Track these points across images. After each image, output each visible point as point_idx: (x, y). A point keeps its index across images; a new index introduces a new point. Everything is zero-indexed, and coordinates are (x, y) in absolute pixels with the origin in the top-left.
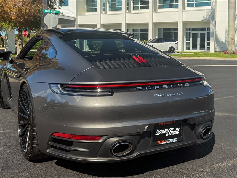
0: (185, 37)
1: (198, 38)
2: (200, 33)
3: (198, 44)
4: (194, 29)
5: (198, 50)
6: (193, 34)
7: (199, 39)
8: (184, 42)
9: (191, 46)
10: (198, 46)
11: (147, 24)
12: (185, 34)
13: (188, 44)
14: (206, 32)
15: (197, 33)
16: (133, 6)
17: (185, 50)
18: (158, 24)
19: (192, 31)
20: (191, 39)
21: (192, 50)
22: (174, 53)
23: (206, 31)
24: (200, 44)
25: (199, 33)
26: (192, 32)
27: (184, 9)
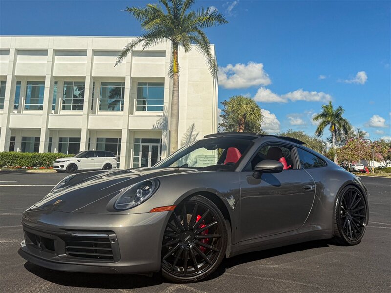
0: (132, 150)
2: (152, 146)
3: (148, 160)
4: (144, 141)
6: (143, 146)
7: (150, 154)
8: (130, 157)
9: (140, 163)
10: (149, 163)
11: (79, 131)
12: (132, 146)
13: (136, 159)
14: (159, 145)
15: (148, 146)
16: (62, 104)
18: (97, 131)
19: (142, 142)
20: (141, 153)
23: (159, 143)
24: (151, 160)
25: (150, 145)
26: (142, 144)
27: (132, 113)
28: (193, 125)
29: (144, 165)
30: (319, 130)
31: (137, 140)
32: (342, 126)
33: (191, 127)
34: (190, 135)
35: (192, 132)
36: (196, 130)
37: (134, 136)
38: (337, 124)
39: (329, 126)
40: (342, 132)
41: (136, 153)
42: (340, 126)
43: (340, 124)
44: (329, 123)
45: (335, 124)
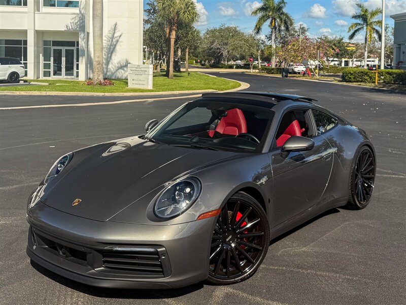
0: (41, 55)
1: (62, 58)
2: (66, 50)
3: (62, 67)
4: (56, 43)
5: (63, 76)
6: (55, 50)
7: (64, 59)
8: (39, 63)
9: (52, 70)
10: (63, 70)
12: (41, 50)
13: (47, 66)
14: (75, 48)
15: (61, 50)
17: (42, 77)
19: (53, 46)
20: (52, 59)
21: (53, 77)
22: (19, 82)
23: (74, 46)
24: (66, 67)
25: (64, 49)
26: (53, 48)
27: (38, 10)
28: (116, 25)
29: (57, 71)
30: (258, 26)
31: (46, 43)
32: (283, 21)
33: (113, 27)
34: (113, 37)
35: (114, 33)
36: (119, 31)
37: (42, 37)
38: (278, 20)
39: (269, 21)
40: (283, 28)
41: (46, 58)
42: (282, 22)
43: (281, 20)
44: (269, 18)
45: (275, 19)
